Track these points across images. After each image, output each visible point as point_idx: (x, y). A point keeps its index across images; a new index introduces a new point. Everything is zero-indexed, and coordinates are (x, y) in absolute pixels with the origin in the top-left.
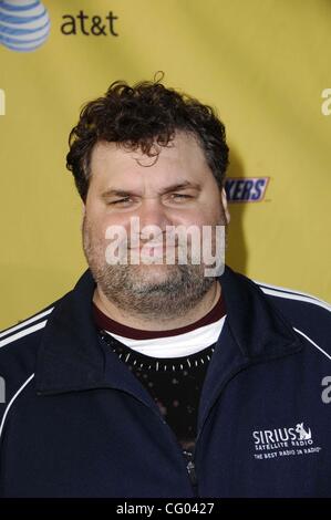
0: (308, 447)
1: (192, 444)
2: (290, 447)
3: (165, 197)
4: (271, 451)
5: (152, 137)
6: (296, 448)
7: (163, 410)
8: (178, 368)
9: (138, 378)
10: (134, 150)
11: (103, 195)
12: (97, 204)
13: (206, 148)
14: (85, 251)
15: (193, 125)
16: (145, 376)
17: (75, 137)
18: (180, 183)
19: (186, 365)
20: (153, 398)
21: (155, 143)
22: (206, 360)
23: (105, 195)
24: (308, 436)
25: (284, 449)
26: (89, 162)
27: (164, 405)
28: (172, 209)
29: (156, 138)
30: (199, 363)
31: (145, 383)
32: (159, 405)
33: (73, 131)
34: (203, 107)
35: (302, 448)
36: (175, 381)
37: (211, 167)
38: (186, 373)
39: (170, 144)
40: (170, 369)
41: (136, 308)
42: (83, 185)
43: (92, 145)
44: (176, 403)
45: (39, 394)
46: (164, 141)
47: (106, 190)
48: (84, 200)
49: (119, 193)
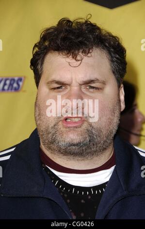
3: (83, 87)
5: (79, 50)
9: (62, 196)
10: (68, 57)
11: (48, 83)
12: (44, 89)
13: (112, 61)
14: (35, 118)
15: (106, 46)
16: (66, 195)
17: (37, 49)
18: (92, 79)
19: (90, 192)
20: (70, 209)
21: (80, 53)
22: (102, 191)
23: (49, 83)
26: (42, 64)
27: (75, 215)
28: (87, 95)
29: (81, 51)
30: (98, 192)
31: (65, 199)
32: (72, 214)
33: (36, 46)
34: (113, 37)
36: (83, 201)
37: (114, 72)
38: (90, 197)
39: (89, 55)
40: (81, 193)
41: (62, 153)
42: (38, 77)
43: (45, 54)
45: (2, 195)
46: (86, 53)
47: (50, 79)
49: (58, 82)
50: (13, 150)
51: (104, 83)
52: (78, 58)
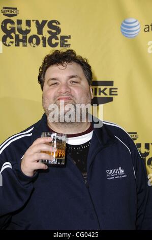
0: (123, 175)
1: (86, 174)
2: (118, 175)
4: (112, 177)
6: (119, 175)
7: (75, 162)
8: (79, 149)
16: (68, 151)
17: (41, 70)
18: (74, 75)
19: (81, 148)
22: (87, 146)
24: (123, 171)
25: (116, 176)
30: (85, 147)
32: (73, 161)
33: (40, 68)
35: (121, 175)
36: (78, 153)
38: (81, 150)
40: (76, 149)
44: (79, 161)
48: (42, 90)
50: (32, 129)
51: (81, 79)
52: (64, 65)
